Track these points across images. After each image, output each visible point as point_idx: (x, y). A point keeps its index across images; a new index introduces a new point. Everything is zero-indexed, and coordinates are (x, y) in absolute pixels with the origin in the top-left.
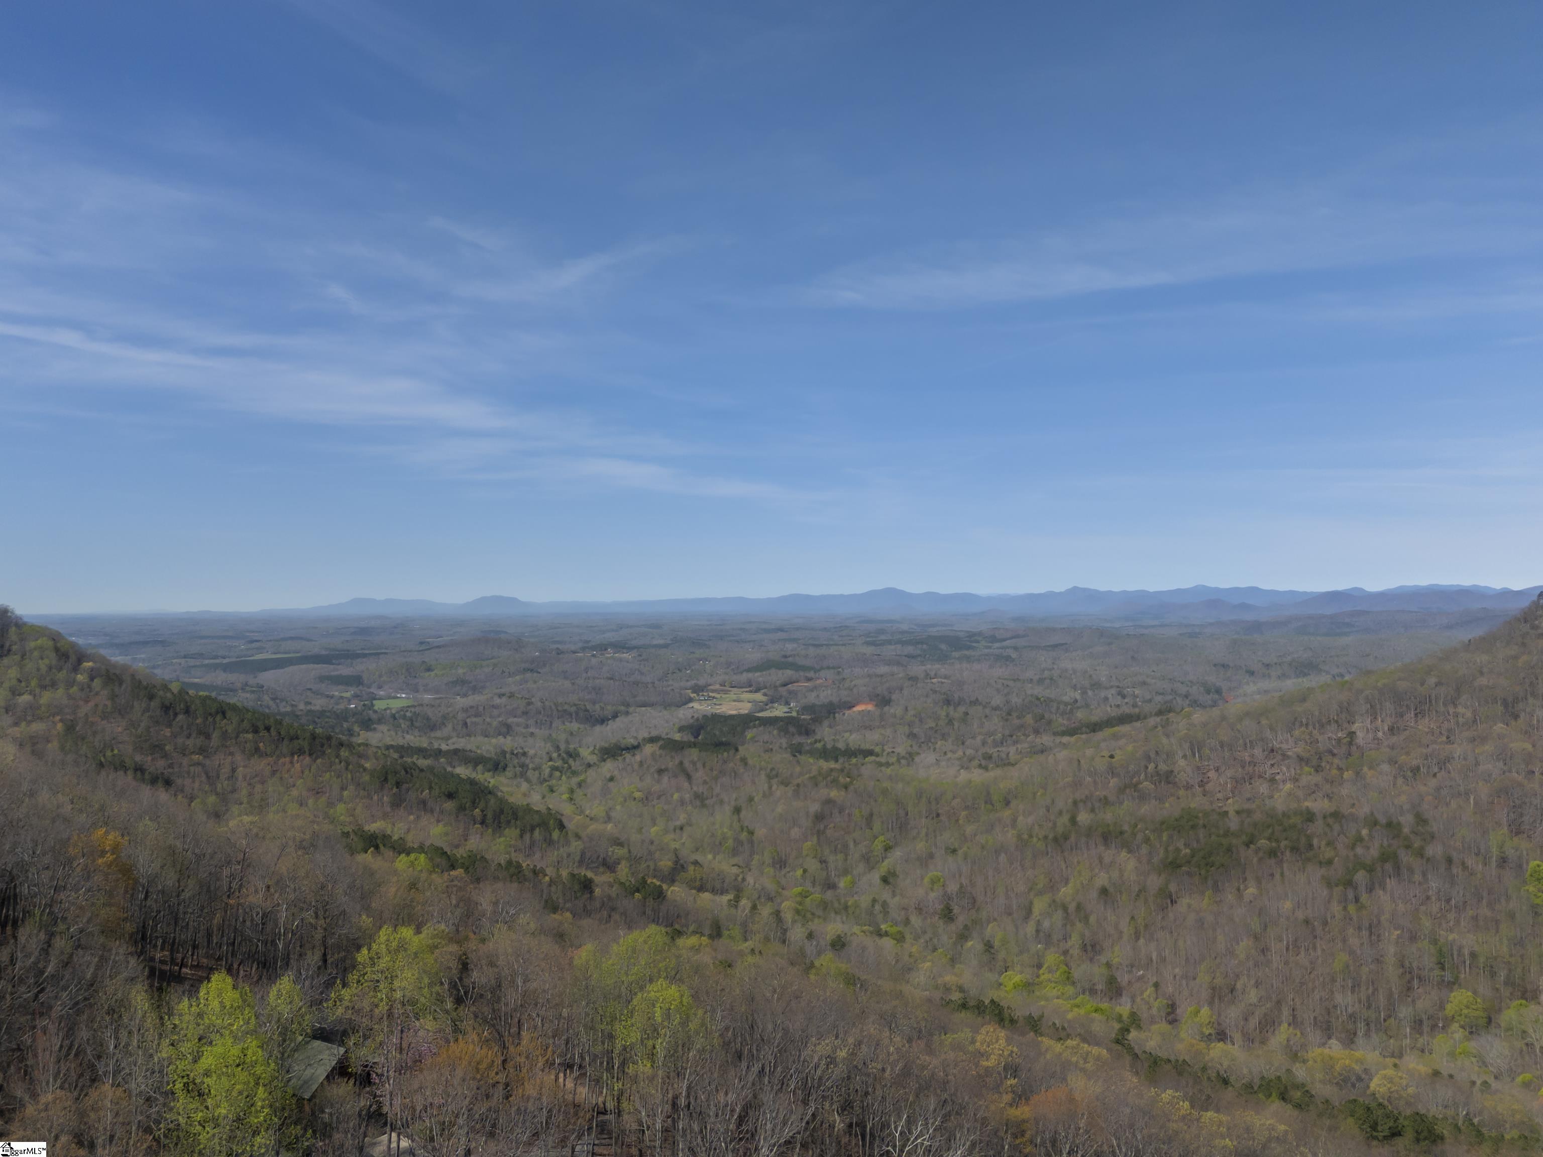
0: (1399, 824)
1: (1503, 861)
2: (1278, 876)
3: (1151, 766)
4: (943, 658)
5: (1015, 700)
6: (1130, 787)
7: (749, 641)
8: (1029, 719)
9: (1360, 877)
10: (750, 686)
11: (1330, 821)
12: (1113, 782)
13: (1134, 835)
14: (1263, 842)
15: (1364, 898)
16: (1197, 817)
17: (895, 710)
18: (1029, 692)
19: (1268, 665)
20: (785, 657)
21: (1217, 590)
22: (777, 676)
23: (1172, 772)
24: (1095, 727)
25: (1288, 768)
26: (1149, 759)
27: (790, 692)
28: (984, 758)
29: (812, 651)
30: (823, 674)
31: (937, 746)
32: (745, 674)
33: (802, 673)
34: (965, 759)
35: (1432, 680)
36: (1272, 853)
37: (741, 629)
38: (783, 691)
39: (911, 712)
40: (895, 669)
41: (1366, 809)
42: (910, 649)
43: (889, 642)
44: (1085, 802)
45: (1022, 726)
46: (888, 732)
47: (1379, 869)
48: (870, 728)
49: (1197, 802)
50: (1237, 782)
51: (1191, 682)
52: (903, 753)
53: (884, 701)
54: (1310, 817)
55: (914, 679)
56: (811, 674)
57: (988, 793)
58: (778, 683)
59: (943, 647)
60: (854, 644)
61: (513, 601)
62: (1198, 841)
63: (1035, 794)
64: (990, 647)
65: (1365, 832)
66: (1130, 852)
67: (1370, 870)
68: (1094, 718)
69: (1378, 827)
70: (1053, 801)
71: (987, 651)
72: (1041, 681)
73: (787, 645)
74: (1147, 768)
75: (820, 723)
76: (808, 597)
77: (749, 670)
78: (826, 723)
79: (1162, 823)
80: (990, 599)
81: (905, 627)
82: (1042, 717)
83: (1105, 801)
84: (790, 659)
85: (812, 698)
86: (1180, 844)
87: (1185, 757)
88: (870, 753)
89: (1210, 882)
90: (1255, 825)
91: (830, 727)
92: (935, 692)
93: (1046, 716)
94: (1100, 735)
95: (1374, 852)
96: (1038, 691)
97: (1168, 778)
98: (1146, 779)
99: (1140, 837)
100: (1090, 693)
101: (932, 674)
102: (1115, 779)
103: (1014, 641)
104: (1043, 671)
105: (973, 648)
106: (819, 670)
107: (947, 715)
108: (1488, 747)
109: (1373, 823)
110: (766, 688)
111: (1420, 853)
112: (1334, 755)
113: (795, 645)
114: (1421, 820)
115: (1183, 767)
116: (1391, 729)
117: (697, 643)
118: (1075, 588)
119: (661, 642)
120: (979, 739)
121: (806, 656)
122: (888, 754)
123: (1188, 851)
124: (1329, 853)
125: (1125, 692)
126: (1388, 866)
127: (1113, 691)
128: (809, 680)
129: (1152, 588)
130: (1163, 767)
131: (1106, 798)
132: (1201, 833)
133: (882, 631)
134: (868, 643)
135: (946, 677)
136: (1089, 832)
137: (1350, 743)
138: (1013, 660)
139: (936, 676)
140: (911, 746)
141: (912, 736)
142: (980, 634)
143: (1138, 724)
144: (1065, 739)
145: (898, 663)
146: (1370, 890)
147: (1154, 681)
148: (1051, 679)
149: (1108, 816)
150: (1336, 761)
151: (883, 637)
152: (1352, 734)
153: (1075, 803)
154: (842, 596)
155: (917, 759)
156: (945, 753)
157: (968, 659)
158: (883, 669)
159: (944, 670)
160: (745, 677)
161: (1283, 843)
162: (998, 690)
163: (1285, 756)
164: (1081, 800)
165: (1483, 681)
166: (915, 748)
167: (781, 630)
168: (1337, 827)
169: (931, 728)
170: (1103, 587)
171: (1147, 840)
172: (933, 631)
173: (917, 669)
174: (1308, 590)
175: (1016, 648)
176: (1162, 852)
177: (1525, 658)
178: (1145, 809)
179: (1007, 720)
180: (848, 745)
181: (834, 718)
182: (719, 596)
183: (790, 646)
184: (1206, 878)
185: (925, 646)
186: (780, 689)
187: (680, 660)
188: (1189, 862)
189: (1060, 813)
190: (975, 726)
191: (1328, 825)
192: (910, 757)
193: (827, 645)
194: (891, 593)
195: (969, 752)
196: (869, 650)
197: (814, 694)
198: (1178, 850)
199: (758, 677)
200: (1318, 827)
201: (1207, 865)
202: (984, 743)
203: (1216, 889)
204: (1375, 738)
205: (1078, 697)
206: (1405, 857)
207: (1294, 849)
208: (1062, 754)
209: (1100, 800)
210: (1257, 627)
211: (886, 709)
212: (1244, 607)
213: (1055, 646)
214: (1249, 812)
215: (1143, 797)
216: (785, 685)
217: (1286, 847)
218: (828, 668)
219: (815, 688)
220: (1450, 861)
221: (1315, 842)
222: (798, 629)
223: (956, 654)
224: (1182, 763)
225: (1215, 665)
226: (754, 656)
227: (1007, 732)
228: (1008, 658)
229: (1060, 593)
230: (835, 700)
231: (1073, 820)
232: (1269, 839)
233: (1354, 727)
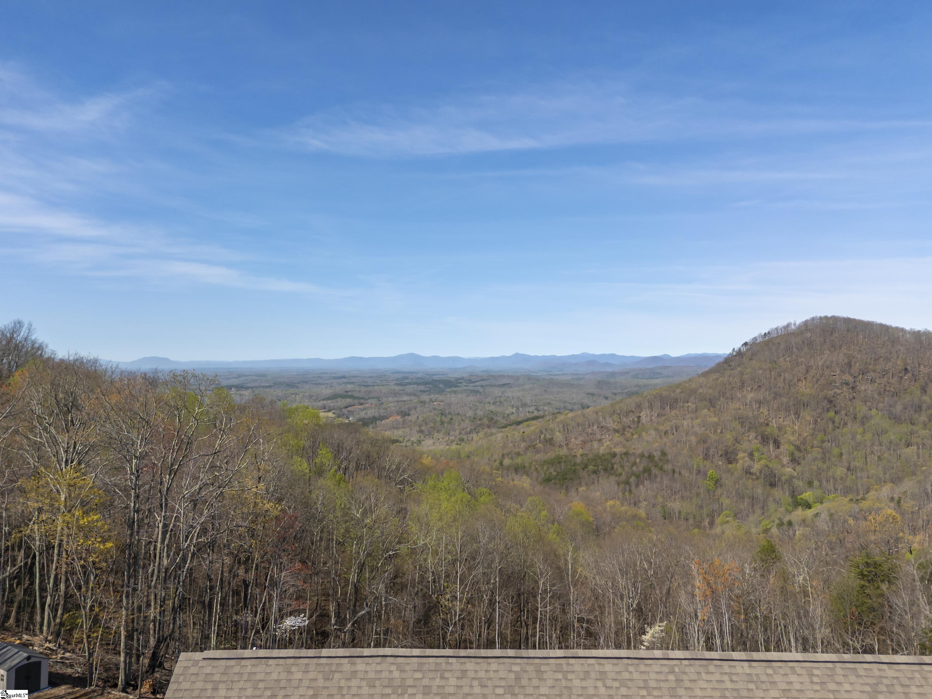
0: (654, 456)
1: (699, 472)
2: (596, 483)
3: (542, 436)
4: (441, 392)
5: (480, 413)
6: (532, 447)
7: (324, 384)
8: (485, 421)
9: (633, 479)
10: (325, 408)
11: (623, 456)
12: (523, 445)
13: (530, 467)
14: (591, 467)
15: (633, 488)
16: (562, 458)
17: (413, 418)
18: (488, 409)
19: (615, 394)
20: (347, 392)
21: (594, 355)
22: (341, 402)
23: (552, 438)
24: (519, 423)
25: (609, 435)
26: (542, 433)
27: (349, 412)
28: (460, 440)
29: (363, 389)
30: (369, 401)
31: (434, 436)
32: (321, 402)
33: (357, 401)
34: (449, 441)
35: (678, 391)
36: (595, 472)
37: (318, 377)
38: (345, 411)
39: (421, 419)
40: (413, 398)
41: (640, 451)
42: (422, 387)
43: (410, 384)
44: (508, 455)
45: (481, 424)
46: (407, 430)
47: (642, 476)
48: (397, 428)
49: (564, 451)
50: (584, 442)
51: (575, 403)
52: (415, 441)
53: (405, 414)
54: (614, 455)
55: (423, 403)
56: (363, 401)
57: (459, 454)
58: (342, 407)
59: (441, 386)
60: (389, 385)
61: (166, 360)
62: (561, 469)
63: (483, 453)
64: (468, 386)
65: (638, 460)
66: (528, 475)
67: (638, 477)
68: (519, 419)
69: (644, 458)
70: (492, 455)
71: (466, 388)
72: (494, 403)
73: (348, 386)
74: (540, 437)
75: (368, 426)
76: (361, 358)
77: (324, 400)
78: (371, 426)
79: (545, 462)
80: (469, 360)
81: (420, 375)
82: (492, 419)
83: (518, 454)
84: (350, 393)
85: (363, 414)
86: (552, 470)
87: (559, 431)
88: (397, 441)
89: (564, 487)
90: (588, 460)
91: (373, 428)
92: (435, 409)
93: (495, 419)
94: (521, 426)
95: (641, 468)
96: (492, 408)
97: (550, 442)
98: (540, 443)
99: (533, 468)
100: (521, 409)
101: (434, 400)
102: (524, 443)
103: (481, 382)
104: (496, 398)
105: (458, 386)
106: (367, 400)
107: (441, 420)
108: (698, 421)
109: (642, 456)
110: (334, 409)
111: (661, 469)
112: (631, 428)
113: (353, 386)
114: (664, 454)
115: (559, 437)
116: (658, 415)
117: (290, 385)
118: (517, 353)
119: (267, 384)
120: (457, 432)
121: (360, 391)
122: (407, 441)
123: (555, 473)
124: (620, 470)
125: (539, 408)
126: (646, 475)
127: (533, 408)
128: (362, 404)
129: (559, 354)
130: (548, 436)
131: (518, 452)
132: (563, 465)
133: (407, 378)
134: (397, 384)
135: (441, 401)
136: (508, 468)
137: (639, 422)
138: (480, 393)
139: (436, 401)
140: (420, 437)
141: (421, 431)
142: (462, 378)
143: (540, 420)
144: (503, 430)
145: (415, 395)
146: (637, 486)
147: (554, 402)
148: (500, 402)
149: (519, 460)
150: (631, 430)
151: (406, 381)
152: (639, 417)
153: (503, 455)
154: (382, 358)
155: (423, 443)
156: (439, 439)
157: (455, 392)
158: (406, 398)
159: (441, 397)
160: (321, 403)
161: (600, 467)
162: (470, 408)
163: (608, 430)
164: (506, 454)
165: (701, 390)
166: (422, 438)
167: (344, 377)
168: (626, 459)
169: (432, 427)
170: (532, 354)
171: (536, 469)
172: (435, 378)
173: (425, 397)
174: (642, 356)
175: (482, 386)
176: (543, 475)
177: (721, 379)
178: (538, 457)
179: (473, 421)
180: (383, 437)
181: (376, 423)
182: (305, 358)
183: (349, 387)
184: (563, 485)
185: (430, 386)
186: (343, 410)
187: (280, 394)
188: (555, 478)
189: (495, 461)
190: (456, 425)
191: (622, 458)
192: (419, 442)
193: (373, 385)
194: (412, 356)
195: (451, 438)
196: (398, 388)
197: (364, 412)
198: (551, 473)
199: (331, 403)
200: (617, 459)
201: (563, 479)
202: (460, 434)
203: (567, 490)
204: (651, 420)
205: (514, 411)
206: (655, 471)
207: (605, 470)
208: (500, 435)
209: (516, 453)
210: (613, 374)
211: (406, 417)
212: (607, 364)
213: (504, 385)
214: (586, 455)
215: (538, 452)
216: (346, 407)
217: (601, 469)
218: (373, 398)
219: (365, 409)
220: (674, 471)
221: (615, 466)
222: (355, 377)
223: (448, 390)
224: (558, 434)
225: (588, 394)
226: (328, 392)
227: (473, 428)
228: (478, 392)
229: (509, 357)
230: (377, 415)
231: (501, 463)
232: (594, 466)
233: (641, 415)
